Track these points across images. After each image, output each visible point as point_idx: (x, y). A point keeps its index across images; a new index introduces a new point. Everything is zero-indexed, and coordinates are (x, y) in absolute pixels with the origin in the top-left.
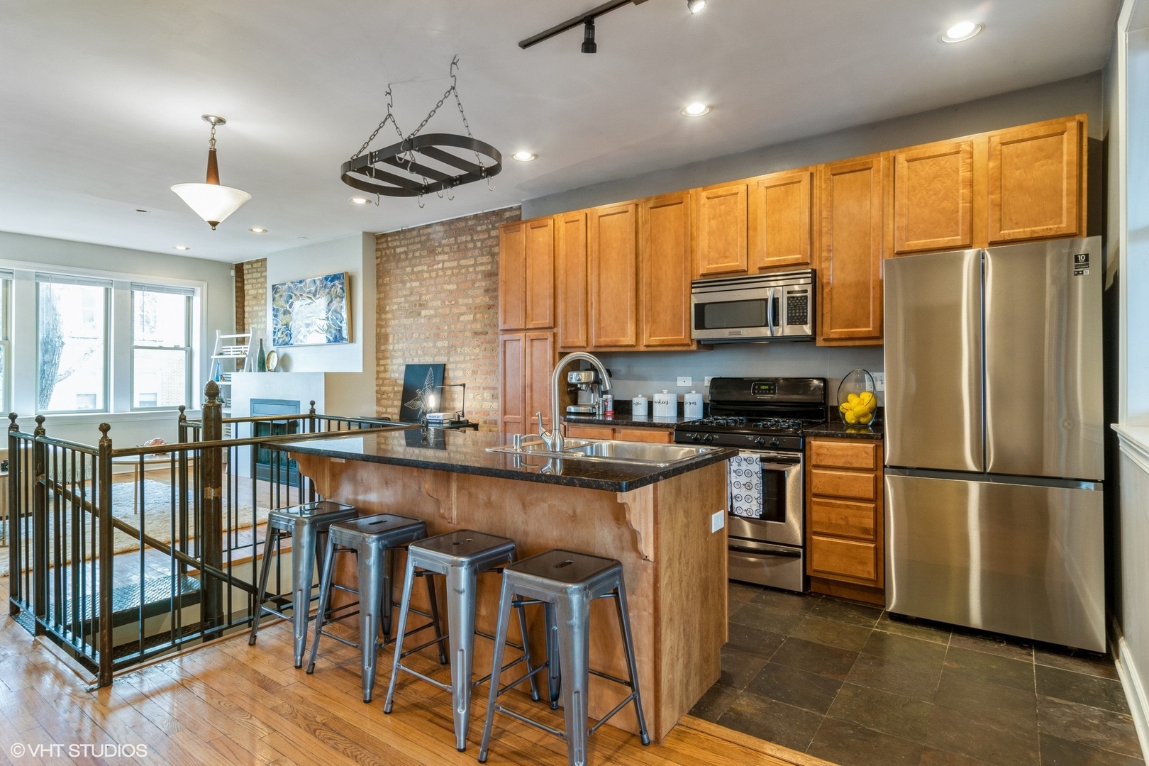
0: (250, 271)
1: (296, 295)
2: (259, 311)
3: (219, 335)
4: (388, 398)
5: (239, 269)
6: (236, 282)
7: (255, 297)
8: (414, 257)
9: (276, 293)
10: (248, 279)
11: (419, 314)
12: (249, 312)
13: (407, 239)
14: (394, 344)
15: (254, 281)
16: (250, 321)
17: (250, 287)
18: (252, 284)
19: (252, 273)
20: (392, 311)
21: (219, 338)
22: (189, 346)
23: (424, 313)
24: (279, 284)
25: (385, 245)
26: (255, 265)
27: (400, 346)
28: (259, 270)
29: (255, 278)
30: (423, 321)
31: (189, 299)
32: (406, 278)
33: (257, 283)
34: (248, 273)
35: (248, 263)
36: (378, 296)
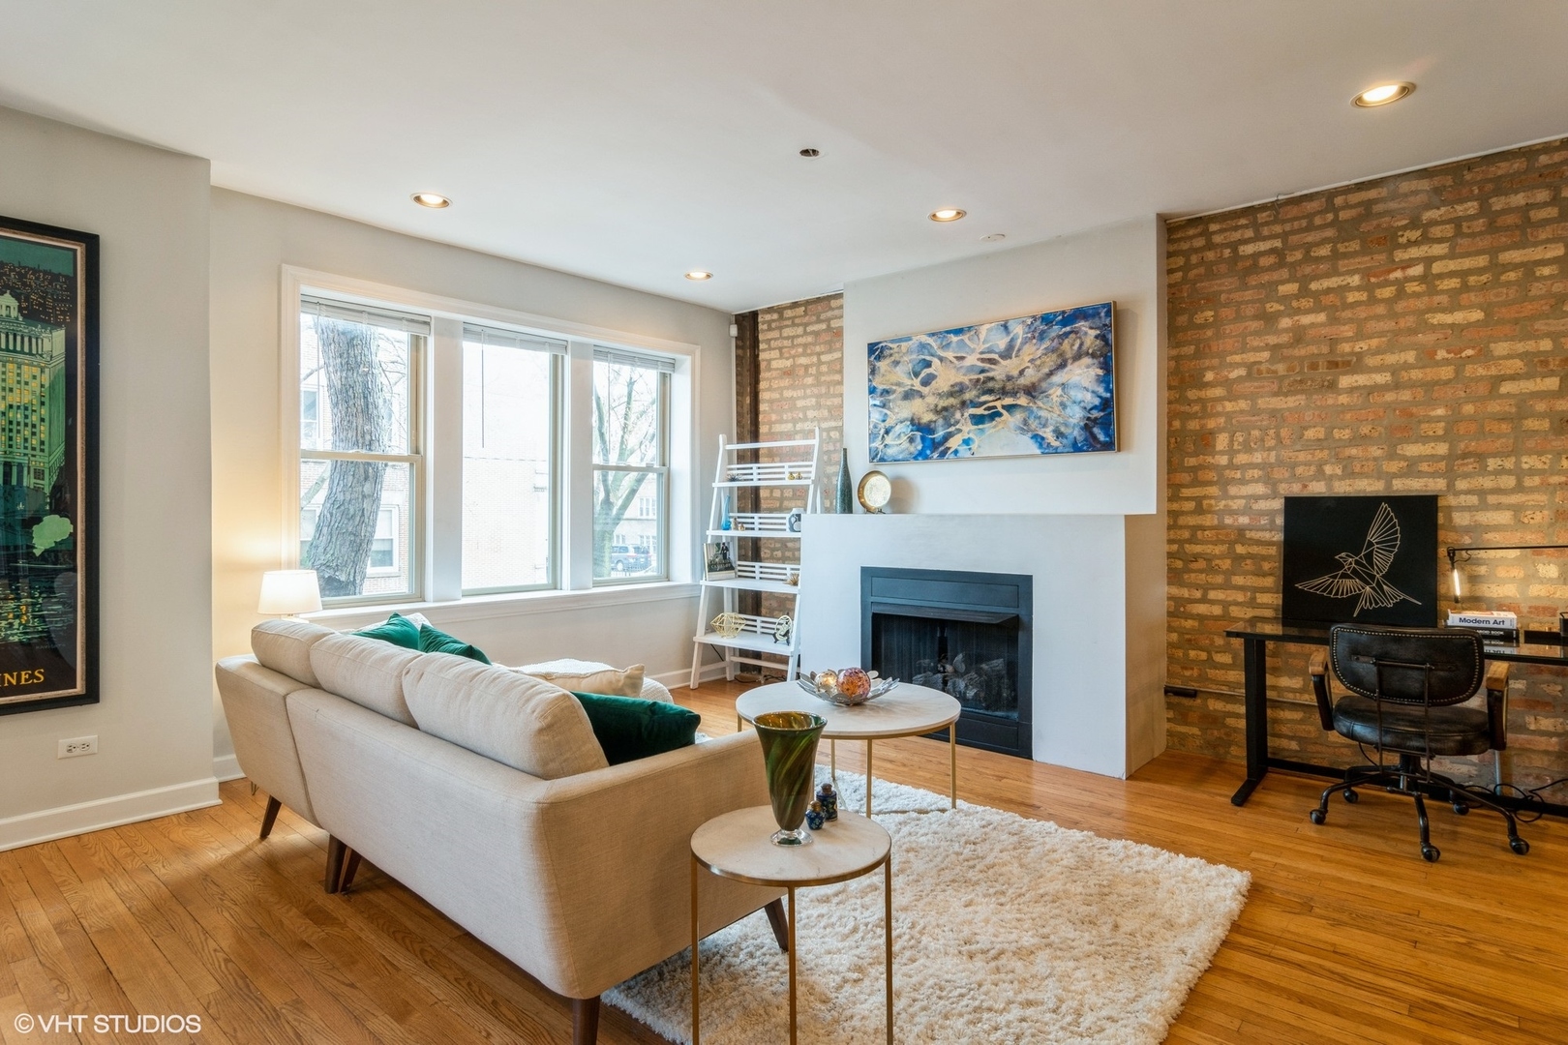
0: (773, 325)
1: (941, 359)
2: (799, 398)
3: (724, 445)
4: (1211, 570)
5: (748, 325)
6: (737, 347)
7: (788, 373)
8: (1308, 259)
9: (879, 358)
10: (769, 340)
11: (1332, 386)
12: (771, 402)
13: (1283, 222)
14: (1231, 452)
15: (787, 343)
16: (774, 417)
17: (775, 354)
18: (780, 349)
19: (780, 328)
20: (1227, 383)
21: (724, 450)
22: (664, 465)
23: (1345, 381)
24: (893, 341)
25: (1199, 242)
26: (788, 313)
27: (1258, 457)
28: (797, 321)
29: (788, 338)
30: (1343, 399)
31: (664, 378)
32: (1275, 307)
33: (793, 346)
34: (770, 329)
35: (770, 310)
36: (1174, 352)
